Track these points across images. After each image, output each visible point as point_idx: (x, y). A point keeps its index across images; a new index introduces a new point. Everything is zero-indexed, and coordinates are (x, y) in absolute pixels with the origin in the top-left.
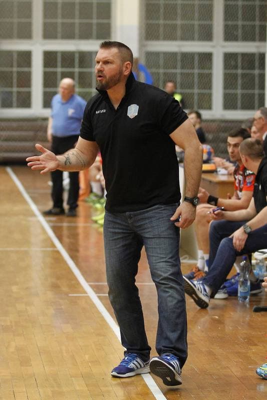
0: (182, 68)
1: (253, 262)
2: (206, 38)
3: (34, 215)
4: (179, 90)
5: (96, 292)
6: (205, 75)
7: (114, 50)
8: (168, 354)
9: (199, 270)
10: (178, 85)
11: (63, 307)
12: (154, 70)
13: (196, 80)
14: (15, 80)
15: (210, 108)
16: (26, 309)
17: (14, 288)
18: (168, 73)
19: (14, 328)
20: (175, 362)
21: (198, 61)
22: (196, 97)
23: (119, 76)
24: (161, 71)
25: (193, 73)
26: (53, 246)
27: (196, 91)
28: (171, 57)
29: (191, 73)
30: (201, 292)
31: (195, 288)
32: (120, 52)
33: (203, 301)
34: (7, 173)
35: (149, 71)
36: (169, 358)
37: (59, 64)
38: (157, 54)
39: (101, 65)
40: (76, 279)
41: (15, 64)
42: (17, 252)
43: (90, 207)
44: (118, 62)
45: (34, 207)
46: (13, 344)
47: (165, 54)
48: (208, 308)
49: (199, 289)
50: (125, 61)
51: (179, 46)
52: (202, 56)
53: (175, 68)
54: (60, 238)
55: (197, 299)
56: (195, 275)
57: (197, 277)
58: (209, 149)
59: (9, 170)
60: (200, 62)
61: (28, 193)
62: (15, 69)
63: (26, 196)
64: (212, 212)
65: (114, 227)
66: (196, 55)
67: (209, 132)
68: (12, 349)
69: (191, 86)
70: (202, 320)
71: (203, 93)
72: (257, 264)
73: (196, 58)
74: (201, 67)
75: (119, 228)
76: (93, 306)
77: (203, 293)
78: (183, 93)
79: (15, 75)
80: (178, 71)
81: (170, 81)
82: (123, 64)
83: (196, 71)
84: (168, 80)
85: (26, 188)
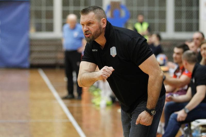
1: (192, 128)
7: (91, 14)
39: (86, 27)
44: (97, 21)
54: (72, 113)
72: (195, 129)
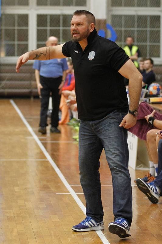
0: (138, 26)
2: (156, 5)
3: (30, 135)
4: (136, 43)
5: (76, 192)
6: (155, 32)
7: (83, 16)
8: (119, 218)
9: (151, 176)
10: (135, 39)
11: (52, 203)
12: (118, 28)
13: (148, 36)
14: (16, 36)
15: (158, 56)
16: (25, 204)
17: (16, 189)
18: (128, 31)
19: (16, 218)
20: (125, 223)
21: (150, 22)
22: (148, 48)
23: (87, 33)
24: (123, 29)
25: (147, 31)
26: (44, 157)
27: (148, 44)
28: (130, 19)
29: (144, 30)
30: (153, 191)
31: (149, 188)
32: (87, 17)
33: (155, 198)
34: (10, 104)
35: (114, 29)
36: (120, 221)
37: (49, 24)
38: (120, 17)
39: (75, 26)
40: (61, 182)
41: (16, 24)
42: (18, 162)
43: (71, 129)
44: (86, 23)
45: (30, 129)
46: (15, 230)
47: (126, 16)
48: (158, 203)
49: (152, 189)
50: (90, 23)
51: (136, 11)
52: (153, 18)
53: (133, 26)
55: (150, 196)
56: (148, 179)
57: (149, 181)
58: (159, 86)
59: (12, 101)
60: (152, 22)
61: (26, 119)
62: (16, 28)
63: (25, 121)
64: (159, 133)
65: (84, 131)
66: (148, 17)
67: (158, 74)
68: (15, 234)
69: (145, 40)
70: (154, 212)
71: (153, 45)
73: (149, 19)
74: (152, 26)
75: (87, 132)
76: (74, 202)
77: (154, 192)
78: (139, 45)
79: (16, 32)
80: (136, 29)
81: (130, 37)
82: (89, 25)
83: (148, 29)
84: (127, 36)
85: (25, 115)
